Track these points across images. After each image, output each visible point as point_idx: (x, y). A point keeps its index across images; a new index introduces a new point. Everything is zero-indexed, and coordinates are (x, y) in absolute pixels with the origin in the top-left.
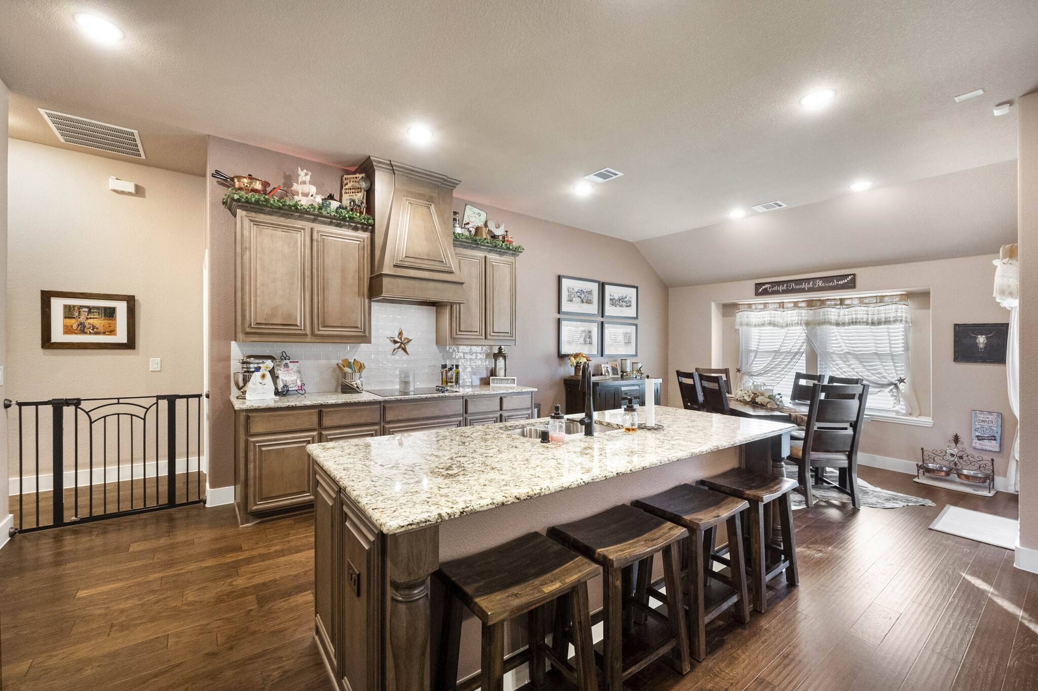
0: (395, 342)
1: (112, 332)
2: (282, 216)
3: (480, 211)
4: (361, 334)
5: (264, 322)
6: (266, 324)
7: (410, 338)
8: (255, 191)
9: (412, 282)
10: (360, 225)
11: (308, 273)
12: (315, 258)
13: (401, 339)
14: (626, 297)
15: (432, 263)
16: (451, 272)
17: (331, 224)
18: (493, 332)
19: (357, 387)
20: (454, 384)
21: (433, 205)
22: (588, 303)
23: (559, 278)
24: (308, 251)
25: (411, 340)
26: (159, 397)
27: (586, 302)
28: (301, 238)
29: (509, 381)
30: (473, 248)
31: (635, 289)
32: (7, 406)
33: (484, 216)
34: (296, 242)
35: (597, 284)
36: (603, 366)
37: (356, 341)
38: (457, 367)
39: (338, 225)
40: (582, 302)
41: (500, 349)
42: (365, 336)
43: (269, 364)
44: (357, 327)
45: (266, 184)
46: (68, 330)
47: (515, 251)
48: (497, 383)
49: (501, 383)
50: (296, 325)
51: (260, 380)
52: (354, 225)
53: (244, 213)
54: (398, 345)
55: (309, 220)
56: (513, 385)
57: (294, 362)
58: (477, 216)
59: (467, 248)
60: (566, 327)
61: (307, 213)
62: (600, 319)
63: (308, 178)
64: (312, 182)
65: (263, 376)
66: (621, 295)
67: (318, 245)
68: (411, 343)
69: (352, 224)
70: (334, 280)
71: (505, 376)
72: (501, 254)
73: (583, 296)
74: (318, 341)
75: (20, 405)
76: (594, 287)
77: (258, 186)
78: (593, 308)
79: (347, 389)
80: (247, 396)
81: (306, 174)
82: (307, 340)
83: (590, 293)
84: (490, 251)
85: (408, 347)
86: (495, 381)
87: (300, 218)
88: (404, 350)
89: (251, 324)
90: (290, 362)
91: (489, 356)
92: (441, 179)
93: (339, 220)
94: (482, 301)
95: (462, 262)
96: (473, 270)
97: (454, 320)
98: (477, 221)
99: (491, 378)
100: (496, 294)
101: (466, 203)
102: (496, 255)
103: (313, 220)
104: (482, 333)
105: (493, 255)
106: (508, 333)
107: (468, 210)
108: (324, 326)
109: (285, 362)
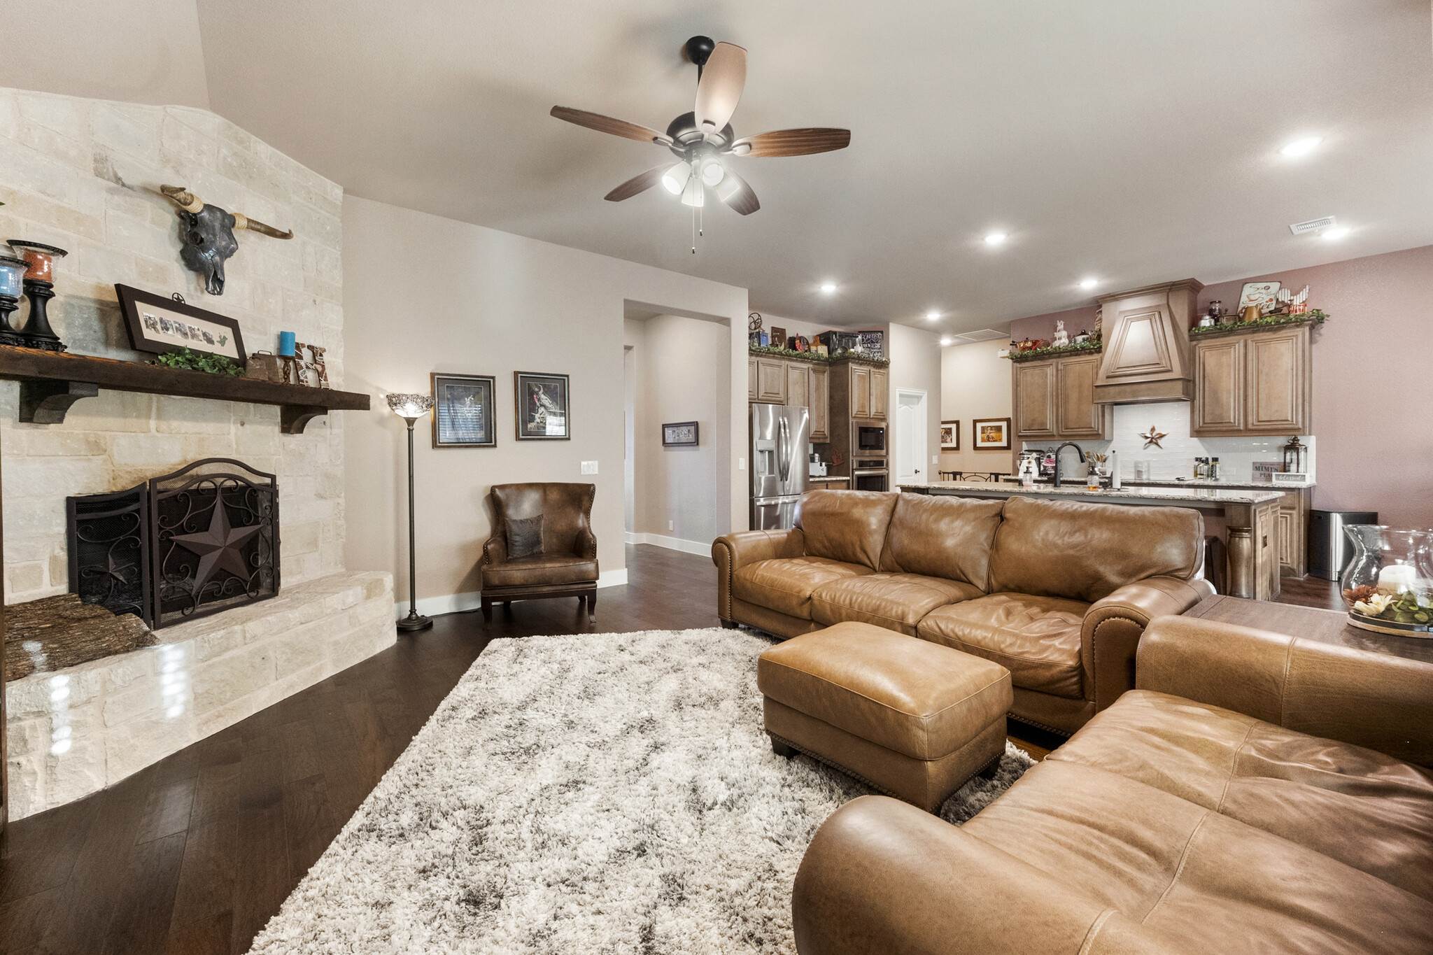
0: (1147, 438)
1: (1001, 440)
2: (1039, 359)
3: (1268, 284)
4: (1093, 432)
5: (1028, 428)
6: (1029, 431)
7: (1164, 433)
8: (1029, 348)
10: (1093, 350)
11: (1054, 393)
12: (1060, 383)
13: (1153, 434)
15: (1146, 367)
17: (1071, 355)
18: (1259, 421)
20: (1205, 477)
21: (1157, 314)
24: (1055, 379)
25: (1164, 435)
26: (991, 474)
28: (1050, 371)
29: (1299, 478)
30: (1227, 336)
32: (940, 474)
33: (1277, 286)
34: (1047, 374)
39: (1074, 355)
41: (1295, 439)
42: (1098, 434)
43: (1035, 455)
45: (1035, 343)
46: (983, 440)
47: (1297, 321)
48: (1282, 480)
49: (1289, 480)
51: (1027, 466)
52: (1090, 350)
53: (1017, 364)
54: (1149, 440)
55: (1055, 358)
58: (1263, 291)
59: (1217, 337)
61: (1054, 353)
63: (1062, 326)
64: (1065, 329)
65: (1030, 463)
67: (1061, 373)
68: (1163, 439)
69: (1087, 351)
70: (1073, 396)
71: (1297, 471)
72: (1280, 329)
74: (1063, 440)
75: (944, 473)
77: (1029, 344)
82: (1054, 440)
84: (1257, 331)
85: (1160, 442)
86: (1280, 478)
87: (1049, 358)
88: (1157, 444)
91: (1279, 448)
92: (1167, 286)
93: (1074, 352)
94: (1239, 389)
95: (1207, 353)
96: (1224, 359)
97: (1197, 412)
98: (1264, 296)
99: (1274, 474)
100: (1263, 378)
101: (1245, 282)
102: (1267, 334)
103: (1059, 357)
104: (1239, 424)
105: (1261, 334)
106: (1287, 420)
107: (1248, 290)
108: (1066, 429)
109: (1048, 454)
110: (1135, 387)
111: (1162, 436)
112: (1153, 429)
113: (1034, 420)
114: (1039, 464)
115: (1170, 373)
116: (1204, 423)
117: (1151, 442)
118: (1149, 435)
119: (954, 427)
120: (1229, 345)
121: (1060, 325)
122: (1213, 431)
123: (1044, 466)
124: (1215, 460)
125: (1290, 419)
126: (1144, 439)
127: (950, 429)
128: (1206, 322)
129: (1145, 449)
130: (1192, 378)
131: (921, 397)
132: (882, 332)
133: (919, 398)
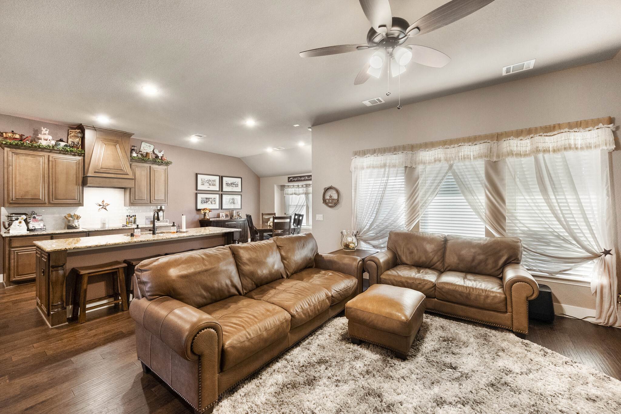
0: (100, 205)
3: (150, 145)
4: (78, 202)
5: (21, 198)
6: (22, 199)
7: (109, 203)
8: (15, 139)
9: (104, 179)
10: (76, 154)
11: (46, 175)
12: (51, 169)
13: (103, 204)
14: (235, 183)
15: (116, 170)
16: (128, 174)
17: (60, 153)
18: (155, 200)
20: (133, 224)
21: (118, 145)
22: (214, 185)
23: (197, 175)
24: (46, 166)
27: (212, 185)
28: (43, 160)
29: (165, 222)
30: (143, 163)
31: (240, 179)
33: (152, 147)
34: (40, 162)
35: (218, 177)
36: (220, 214)
38: (135, 216)
39: (64, 154)
40: (210, 185)
41: (161, 207)
42: (80, 203)
43: (24, 217)
44: (75, 199)
45: (22, 136)
47: (168, 163)
48: (158, 223)
49: (161, 223)
50: (40, 199)
51: (18, 224)
53: (9, 149)
54: (102, 207)
55: (47, 152)
56: (166, 223)
57: (39, 216)
58: (149, 147)
59: (139, 163)
60: (200, 196)
61: (45, 148)
62: (220, 193)
63: (47, 132)
64: (49, 134)
65: (20, 222)
66: (232, 182)
67: (52, 163)
68: (108, 206)
69: (72, 153)
70: (62, 179)
72: (159, 165)
73: (210, 182)
74: (53, 206)
76: (217, 178)
77: (17, 136)
78: (217, 188)
79: (70, 227)
80: (10, 231)
81: (46, 130)
82: (45, 206)
83: (214, 181)
84: (153, 164)
85: (107, 208)
87: (42, 151)
88: (105, 209)
89: (13, 199)
90: (37, 216)
95: (136, 169)
97: (132, 195)
98: (150, 149)
101: (141, 141)
103: (49, 152)
104: (148, 200)
105: (155, 165)
106: (163, 200)
107: (143, 144)
108: (56, 199)
109: (33, 216)
112: (103, 201)
116: (135, 200)
118: (102, 204)
121: (44, 130)
122: (138, 203)
126: (98, 206)
128: (134, 155)
129: (99, 211)
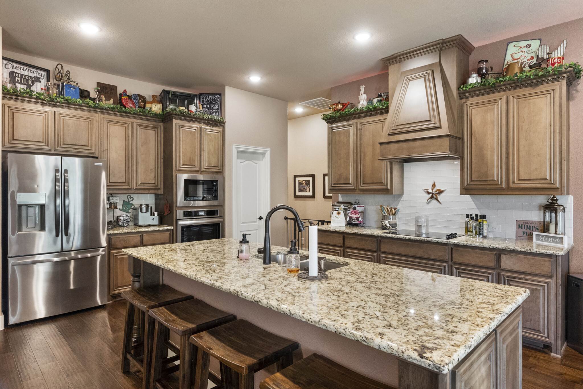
0: (429, 193)
2: (346, 120)
3: (530, 42)
4: (385, 188)
5: (337, 182)
6: (337, 184)
7: (442, 189)
8: (339, 110)
10: (383, 110)
11: (355, 151)
12: (359, 141)
13: (433, 190)
17: (367, 116)
18: (519, 180)
19: (386, 225)
20: (474, 234)
21: (430, 72)
24: (355, 137)
25: (443, 191)
28: (352, 130)
29: (557, 242)
30: (489, 93)
33: (537, 44)
34: (349, 134)
37: (383, 193)
39: (372, 115)
41: (554, 199)
42: (388, 189)
44: (382, 183)
45: (343, 105)
47: (555, 74)
48: (542, 240)
49: (547, 241)
50: (350, 184)
51: (337, 216)
52: (380, 111)
54: (431, 195)
55: (356, 118)
56: (562, 246)
57: (360, 206)
58: (525, 49)
59: (482, 94)
61: (354, 114)
63: (364, 90)
64: (366, 93)
65: (339, 213)
67: (360, 132)
69: (378, 111)
70: (369, 152)
71: (556, 233)
74: (362, 193)
77: (340, 106)
80: (332, 223)
85: (439, 198)
86: (540, 238)
87: (353, 118)
88: (437, 199)
89: (332, 185)
90: (358, 206)
91: (540, 207)
92: (438, 44)
93: (370, 112)
94: (501, 147)
95: (474, 111)
96: (489, 116)
97: (465, 170)
98: (526, 54)
99: (534, 233)
100: (523, 134)
101: (509, 41)
102: (528, 89)
103: (358, 118)
104: (502, 182)
105: (521, 90)
106: (546, 179)
107: (512, 49)
108: (364, 184)
109: (354, 206)
110: (411, 144)
111: (441, 192)
112: (434, 185)
113: (340, 175)
114: (346, 215)
115: (439, 130)
116: (472, 181)
117: (432, 197)
118: (430, 191)
119: (311, 179)
120: (494, 102)
121: (362, 89)
122: (480, 189)
123: (350, 217)
124: (483, 217)
125: (548, 178)
126: (426, 195)
127: (309, 181)
128: (474, 79)
129: (428, 204)
130: (461, 136)
131: (265, 154)
132: (220, 95)
133: (263, 154)
